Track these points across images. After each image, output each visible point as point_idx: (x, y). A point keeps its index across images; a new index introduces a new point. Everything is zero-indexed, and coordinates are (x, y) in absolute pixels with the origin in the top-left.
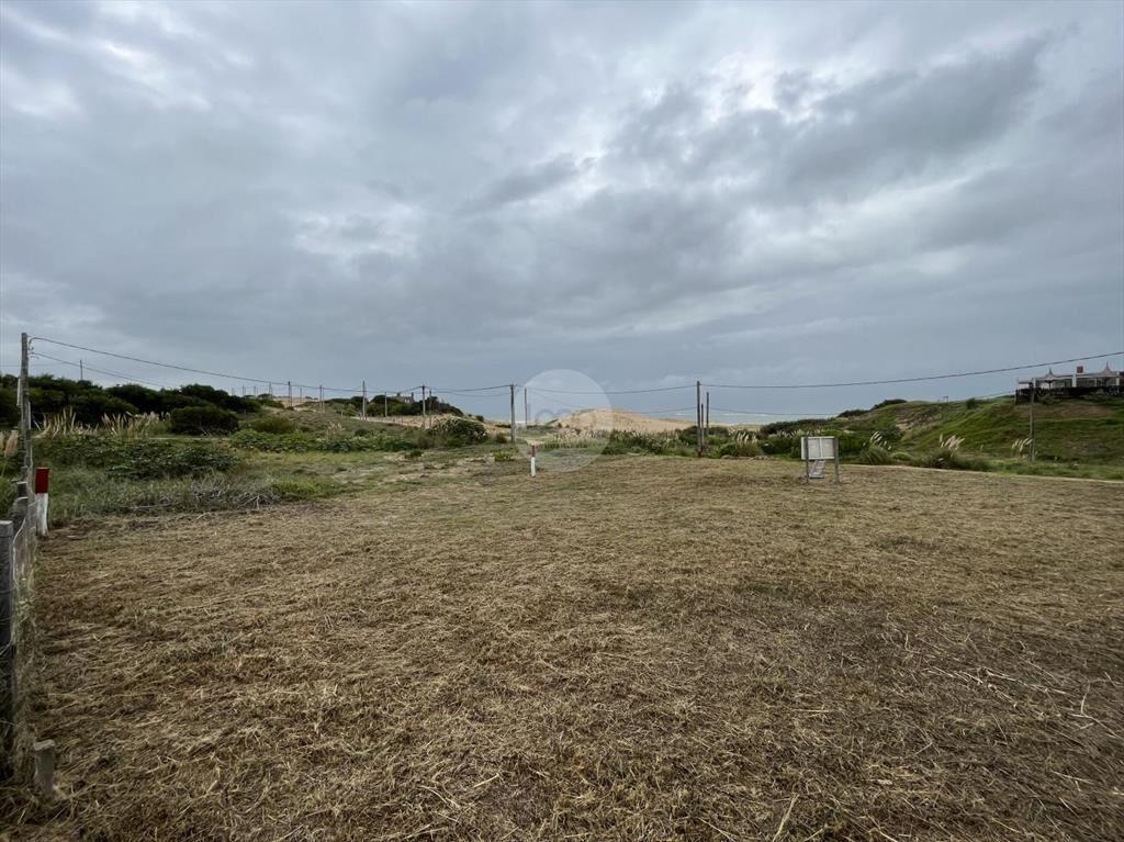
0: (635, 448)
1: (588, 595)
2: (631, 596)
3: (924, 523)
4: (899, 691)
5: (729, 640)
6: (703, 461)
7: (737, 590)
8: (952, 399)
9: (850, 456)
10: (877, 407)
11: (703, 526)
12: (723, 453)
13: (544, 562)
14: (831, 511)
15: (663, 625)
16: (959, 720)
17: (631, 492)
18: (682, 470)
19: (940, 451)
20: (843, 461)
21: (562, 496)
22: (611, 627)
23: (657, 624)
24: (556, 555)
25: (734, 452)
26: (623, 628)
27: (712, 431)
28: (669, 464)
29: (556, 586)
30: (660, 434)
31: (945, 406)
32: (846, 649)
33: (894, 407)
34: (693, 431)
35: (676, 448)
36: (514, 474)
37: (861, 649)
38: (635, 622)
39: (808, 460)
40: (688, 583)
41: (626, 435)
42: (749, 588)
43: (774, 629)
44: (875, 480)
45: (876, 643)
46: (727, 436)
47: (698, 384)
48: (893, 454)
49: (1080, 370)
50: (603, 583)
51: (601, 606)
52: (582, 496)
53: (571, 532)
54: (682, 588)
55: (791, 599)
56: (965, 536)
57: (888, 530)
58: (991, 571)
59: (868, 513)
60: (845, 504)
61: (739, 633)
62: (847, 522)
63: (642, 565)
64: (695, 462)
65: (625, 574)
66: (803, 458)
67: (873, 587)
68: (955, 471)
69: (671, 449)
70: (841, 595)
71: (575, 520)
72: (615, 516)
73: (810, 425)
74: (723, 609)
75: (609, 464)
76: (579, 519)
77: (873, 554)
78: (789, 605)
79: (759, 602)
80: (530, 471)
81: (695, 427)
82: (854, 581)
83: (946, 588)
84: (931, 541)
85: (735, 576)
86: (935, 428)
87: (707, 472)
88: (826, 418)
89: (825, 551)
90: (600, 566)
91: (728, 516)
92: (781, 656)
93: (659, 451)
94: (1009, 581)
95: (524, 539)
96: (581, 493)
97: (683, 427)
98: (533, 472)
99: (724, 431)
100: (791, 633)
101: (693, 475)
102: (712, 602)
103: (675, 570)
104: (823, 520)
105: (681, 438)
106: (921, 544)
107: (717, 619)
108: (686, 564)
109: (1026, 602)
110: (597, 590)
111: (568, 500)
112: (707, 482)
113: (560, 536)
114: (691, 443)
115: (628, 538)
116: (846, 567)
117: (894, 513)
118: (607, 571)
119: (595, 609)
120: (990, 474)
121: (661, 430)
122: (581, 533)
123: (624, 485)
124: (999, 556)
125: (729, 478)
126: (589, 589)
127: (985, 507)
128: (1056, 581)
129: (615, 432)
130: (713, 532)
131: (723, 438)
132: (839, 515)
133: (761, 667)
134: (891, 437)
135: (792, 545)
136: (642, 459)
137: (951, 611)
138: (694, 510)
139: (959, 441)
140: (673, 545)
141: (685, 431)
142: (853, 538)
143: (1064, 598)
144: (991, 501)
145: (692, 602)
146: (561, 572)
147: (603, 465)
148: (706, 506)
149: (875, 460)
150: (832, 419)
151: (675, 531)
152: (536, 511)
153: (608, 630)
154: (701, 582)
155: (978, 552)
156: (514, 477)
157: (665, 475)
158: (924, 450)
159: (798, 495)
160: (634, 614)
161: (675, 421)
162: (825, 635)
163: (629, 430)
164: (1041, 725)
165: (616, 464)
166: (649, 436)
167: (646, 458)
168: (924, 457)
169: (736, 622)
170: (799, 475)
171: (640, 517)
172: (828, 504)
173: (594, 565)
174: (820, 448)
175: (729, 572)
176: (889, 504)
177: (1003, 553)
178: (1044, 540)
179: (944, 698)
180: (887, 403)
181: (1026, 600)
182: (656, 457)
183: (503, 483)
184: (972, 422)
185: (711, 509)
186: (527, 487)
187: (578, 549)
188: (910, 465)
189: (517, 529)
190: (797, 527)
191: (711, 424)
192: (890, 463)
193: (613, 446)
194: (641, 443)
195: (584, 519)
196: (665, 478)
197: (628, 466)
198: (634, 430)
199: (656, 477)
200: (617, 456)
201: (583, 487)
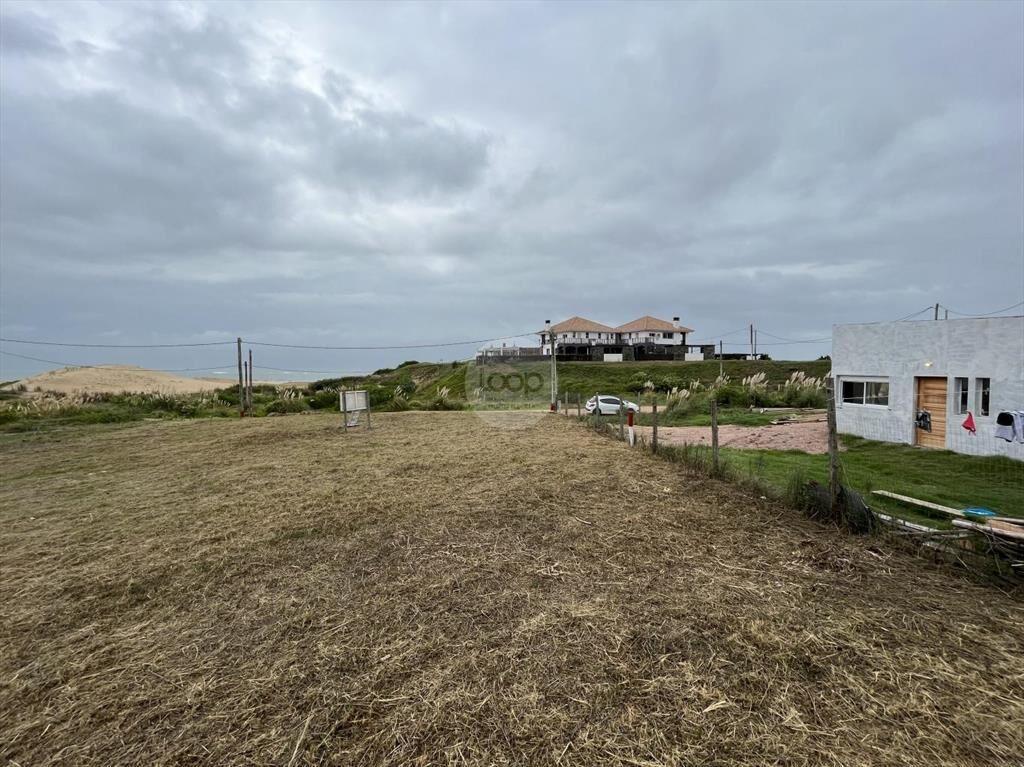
0: (157, 412)
1: (60, 612)
2: (135, 590)
3: (425, 451)
4: (401, 582)
5: (261, 596)
6: (245, 421)
7: (273, 543)
8: (444, 362)
9: (381, 406)
10: (400, 366)
11: (240, 488)
12: (269, 410)
14: (363, 452)
15: (180, 609)
16: (435, 586)
17: (146, 465)
18: (218, 432)
19: (437, 398)
20: (372, 411)
21: (17, 487)
22: (100, 639)
23: (171, 609)
25: (280, 409)
26: (120, 633)
27: (257, 390)
28: (204, 427)
30: (194, 395)
31: (441, 366)
32: (366, 564)
33: (411, 366)
34: (235, 390)
35: (214, 410)
37: (377, 560)
38: (139, 619)
39: (346, 412)
40: (217, 551)
41: (143, 397)
42: (285, 538)
43: (307, 568)
44: (396, 423)
45: (387, 551)
46: (275, 394)
47: (239, 341)
48: (412, 402)
49: (504, 345)
50: (88, 588)
51: (83, 617)
52: (60, 481)
53: (34, 534)
54: (209, 559)
55: (324, 536)
56: (447, 456)
57: (402, 461)
58: (459, 477)
59: (390, 450)
60: (373, 445)
61: (272, 585)
62: (374, 460)
63: (155, 548)
64: (236, 422)
65: (128, 566)
66: (342, 409)
67: (388, 507)
68: (446, 412)
69: (210, 411)
70: (366, 519)
71: (43, 515)
72: (120, 497)
73: (351, 382)
74: (257, 566)
75: (115, 435)
76: (53, 513)
77: (391, 481)
78: (323, 541)
79: (294, 548)
81: (238, 386)
82: (376, 507)
83: (435, 495)
84: (427, 463)
85: (272, 530)
86: (436, 382)
87: (249, 432)
88: (364, 375)
89: (355, 488)
90: (86, 568)
91: (270, 472)
92: (311, 591)
93: (192, 414)
94: (467, 481)
96: (62, 476)
97: (224, 386)
99: (272, 389)
100: (323, 566)
101: (232, 436)
102: (244, 563)
103: (201, 542)
104: (357, 461)
105: (220, 398)
106: (422, 467)
107: (249, 578)
108: (216, 533)
109: (474, 494)
110: (78, 599)
111: (32, 491)
112: (249, 442)
114: (233, 403)
115: (137, 521)
116: (371, 496)
117: (407, 447)
118: (98, 570)
119: (72, 627)
120: (463, 412)
121: (195, 390)
122: (53, 532)
123: (135, 459)
124: (463, 466)
125: (273, 435)
126: (63, 603)
127: (458, 434)
128: (488, 475)
129: (127, 394)
130: (251, 492)
131: (270, 396)
132: (369, 455)
133: (293, 609)
134: (409, 390)
135: (329, 487)
136: (166, 424)
137: (436, 510)
138: (232, 472)
139: (448, 390)
140: (202, 515)
141: (227, 389)
142: (377, 472)
143: (491, 485)
144: (462, 430)
145: (221, 570)
147: (104, 436)
148: (246, 466)
149: (399, 408)
150: (369, 376)
151: (206, 499)
153: (93, 645)
154: (234, 546)
155: (453, 466)
157: (197, 440)
158: (429, 398)
159: (338, 443)
160: (139, 611)
161: (215, 380)
162: (351, 557)
163: (148, 390)
164: (476, 569)
165: (125, 433)
166: (179, 398)
167: (171, 423)
168: (429, 403)
169: (270, 575)
170: (339, 425)
171: (157, 493)
172: (361, 447)
173: (75, 569)
174: (355, 400)
175: (267, 526)
176: (404, 441)
177: (465, 463)
178: (487, 451)
179: (428, 575)
180: (407, 363)
181: (475, 491)
182: (187, 421)
184: (455, 377)
185: (250, 469)
187: (45, 554)
188: (421, 410)
190: (334, 471)
191: (256, 383)
192: (407, 409)
193: (123, 411)
194: (167, 406)
195: (61, 512)
196: (197, 443)
197: (144, 434)
198: (156, 390)
199: (185, 443)
200: (126, 424)
201: (63, 469)
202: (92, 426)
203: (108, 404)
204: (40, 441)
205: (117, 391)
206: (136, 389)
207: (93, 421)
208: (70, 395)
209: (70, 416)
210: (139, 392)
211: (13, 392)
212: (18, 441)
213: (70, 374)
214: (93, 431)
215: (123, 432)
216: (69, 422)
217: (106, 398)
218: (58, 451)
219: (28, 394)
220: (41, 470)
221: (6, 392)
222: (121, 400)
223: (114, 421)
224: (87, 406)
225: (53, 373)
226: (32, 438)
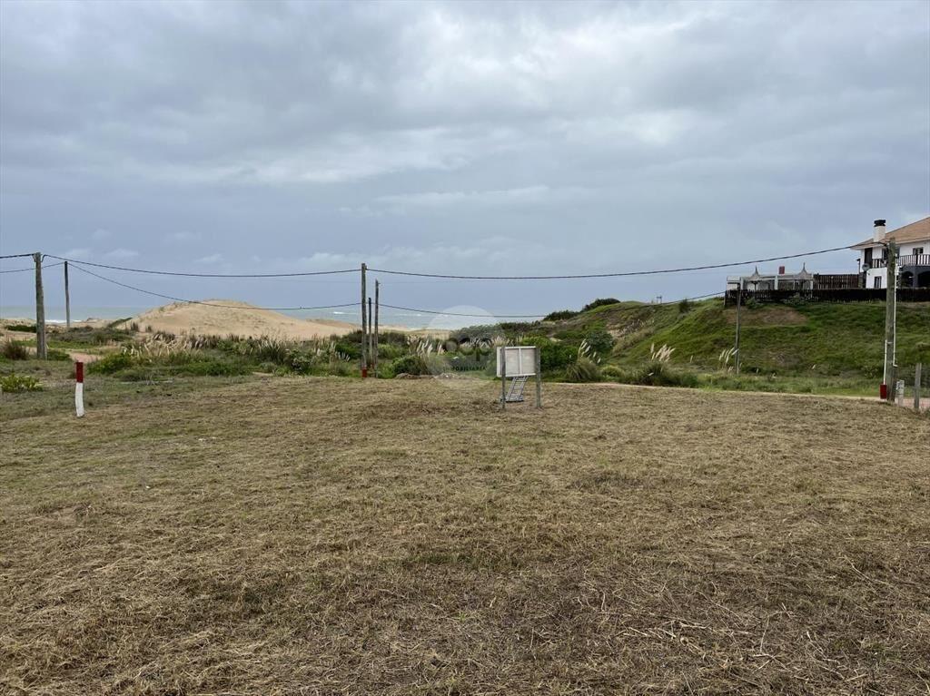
0: (266, 364)
1: (175, 607)
2: (249, 597)
3: (630, 453)
4: (592, 665)
5: (392, 639)
6: (369, 383)
7: (407, 565)
8: (667, 300)
9: (555, 372)
10: (588, 308)
11: (364, 479)
12: (399, 370)
13: (95, 562)
14: (531, 445)
15: (297, 633)
16: (651, 686)
17: (256, 435)
18: (337, 397)
19: (650, 363)
20: (546, 378)
21: (134, 447)
22: (214, 651)
23: (287, 632)
24: (120, 549)
25: (415, 369)
26: (234, 650)
27: (384, 339)
28: (319, 388)
29: (117, 600)
30: (307, 343)
31: (658, 308)
32: (538, 623)
33: (605, 308)
34: (357, 338)
35: (331, 364)
36: (41, 413)
37: (555, 620)
38: (254, 636)
39: (504, 379)
40: (338, 564)
41: (252, 343)
42: (422, 561)
43: (453, 613)
44: (581, 402)
45: (569, 609)
46: (406, 346)
47: (364, 268)
48: (605, 368)
49: (782, 270)
50: (202, 583)
51: (198, 620)
52: (172, 445)
53: (150, 506)
54: (329, 573)
55: (475, 568)
56: (669, 465)
57: (592, 465)
58: (691, 505)
59: (571, 445)
60: (547, 434)
61: (406, 626)
62: (547, 458)
63: (268, 546)
64: (357, 384)
65: (241, 563)
66: (499, 375)
67: (571, 539)
68: (665, 389)
69: (326, 366)
70: (536, 553)
71: (158, 485)
72: (230, 474)
73: (512, 331)
74: (387, 595)
75: (224, 391)
76: (166, 484)
77: (574, 496)
78: (472, 575)
79: (434, 578)
80: (74, 408)
81: (359, 332)
82: (551, 534)
83: (647, 530)
84: (634, 474)
85: (405, 545)
86: (648, 335)
87: (374, 399)
88: (530, 321)
89: (519, 499)
90: (199, 557)
91: (401, 461)
92: (459, 648)
93: (304, 369)
94: (707, 514)
95: (58, 527)
96: (172, 440)
97: (342, 332)
98: (80, 410)
99: (400, 339)
100: (474, 614)
101: (353, 404)
102: (371, 587)
103: (320, 547)
104: (521, 457)
105: (339, 349)
106: (625, 479)
107: (377, 610)
108: (337, 537)
109: (719, 537)
110: (192, 596)
111: (147, 454)
112: (372, 414)
113: (128, 516)
114: (353, 356)
115: (249, 506)
116: (543, 517)
117: (599, 442)
118: (211, 563)
119: (187, 628)
120: (698, 390)
121: (309, 337)
122: (167, 508)
123: (245, 425)
124: (699, 486)
125: (404, 406)
126: (178, 597)
127: (690, 429)
128: (748, 509)
129: (235, 339)
130: (377, 486)
131: (399, 349)
132: (539, 449)
133: (434, 669)
134: (602, 347)
135: (480, 494)
136: (277, 381)
137: (650, 557)
138: (352, 455)
139: (669, 352)
140: (319, 511)
141: (345, 337)
142: (553, 479)
143: (752, 528)
144: (697, 423)
145: (343, 591)
146: (128, 575)
147: (212, 392)
148: (370, 449)
149: (584, 376)
150: (538, 323)
151: (323, 489)
152: (83, 477)
153: (208, 657)
154: (357, 560)
155: (680, 483)
156: (40, 420)
157: (312, 407)
158: (635, 362)
159: (492, 426)
160: (254, 625)
161: (331, 323)
162: (514, 607)
163: (256, 334)
164: (724, 674)
165: (233, 390)
166: (290, 346)
167: (283, 380)
168: (635, 372)
169: (404, 612)
170: (493, 399)
171: (268, 473)
172: (527, 435)
173: (188, 557)
174: (519, 362)
175: (398, 539)
176: (595, 432)
177: (703, 482)
178: (742, 464)
179: (637, 664)
180: (599, 303)
181: (721, 534)
182: (300, 379)
183: (16, 431)
184: (684, 328)
185: (376, 453)
186: (67, 437)
187: (159, 533)
188: (620, 382)
189: (46, 510)
190: (488, 469)
191: (382, 329)
192: (599, 380)
193: (230, 361)
194: (276, 357)
195: (174, 484)
196: (311, 410)
197: (254, 393)
198: (265, 335)
199: (299, 409)
200: (235, 378)
201: (174, 431)
202: (201, 379)
203: (215, 351)
204: (152, 394)
205: (224, 335)
206: (244, 332)
207: (201, 373)
208: (179, 338)
209: (179, 364)
210: (247, 338)
211: (127, 332)
212: (133, 391)
213: (178, 311)
214: (201, 385)
215: (232, 388)
216: (179, 371)
217: (214, 343)
218: (170, 407)
219: (140, 334)
220: (154, 429)
221: (120, 332)
222: (228, 346)
223: (222, 373)
224: (196, 352)
225: (162, 309)
226: (146, 389)
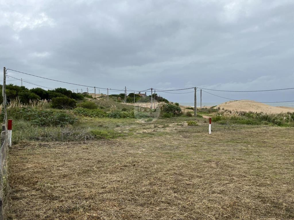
0: (264, 122)
1: (259, 205)
13: (227, 182)
17: (270, 147)
24: (233, 179)
29: (237, 197)
36: (199, 132)
41: (258, 115)
50: (267, 200)
52: (240, 146)
75: (252, 130)
76: (241, 159)
80: (208, 131)
93: (280, 124)
95: (212, 167)
96: (239, 144)
98: (210, 132)
111: (232, 149)
113: (233, 168)
115: (276, 174)
118: (268, 192)
121: (279, 113)
123: (264, 142)
126: (258, 202)
129: (251, 113)
146: (239, 189)
147: (249, 130)
152: (214, 153)
156: (199, 134)
163: (259, 111)
165: (256, 130)
171: (279, 162)
173: (258, 188)
182: (279, 128)
183: (194, 137)
186: (208, 140)
187: (245, 176)
189: (207, 161)
193: (251, 120)
195: (244, 160)
196: (289, 140)
197: (264, 131)
198: (262, 112)
199: (284, 139)
200: (255, 126)
201: (239, 142)
202: (244, 125)
203: (244, 116)
204: (229, 129)
205: (247, 111)
206: (254, 110)
207: (243, 123)
208: (232, 112)
210: (255, 112)
211: (217, 110)
212: (223, 128)
213: (231, 104)
214: (244, 127)
215: (255, 129)
216: (236, 122)
217: (244, 114)
218: (236, 134)
219: (220, 110)
220: (232, 140)
221: (215, 110)
222: (249, 115)
223: (250, 124)
224: (240, 117)
225: (226, 103)
226: (227, 127)
